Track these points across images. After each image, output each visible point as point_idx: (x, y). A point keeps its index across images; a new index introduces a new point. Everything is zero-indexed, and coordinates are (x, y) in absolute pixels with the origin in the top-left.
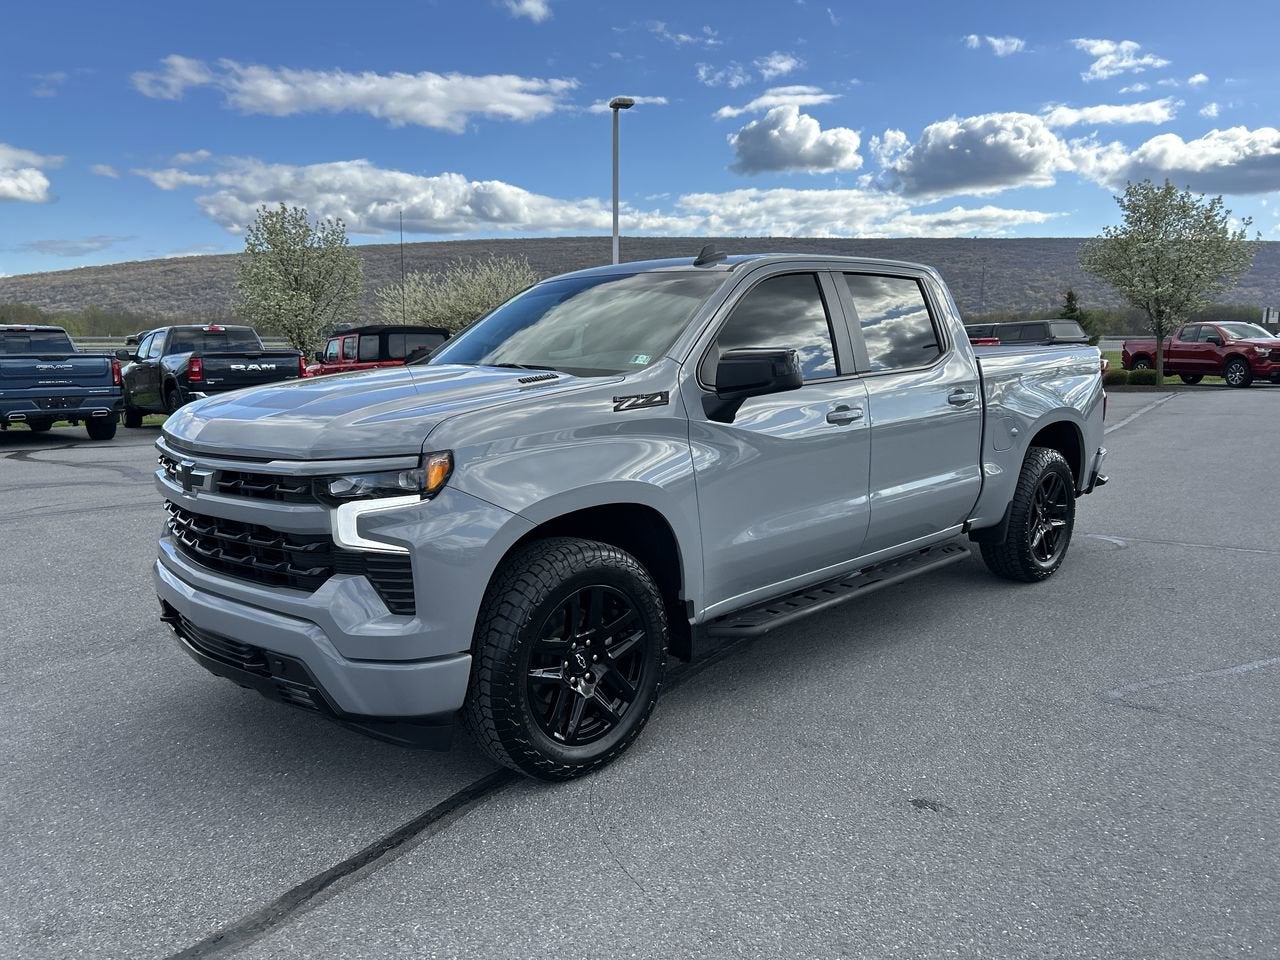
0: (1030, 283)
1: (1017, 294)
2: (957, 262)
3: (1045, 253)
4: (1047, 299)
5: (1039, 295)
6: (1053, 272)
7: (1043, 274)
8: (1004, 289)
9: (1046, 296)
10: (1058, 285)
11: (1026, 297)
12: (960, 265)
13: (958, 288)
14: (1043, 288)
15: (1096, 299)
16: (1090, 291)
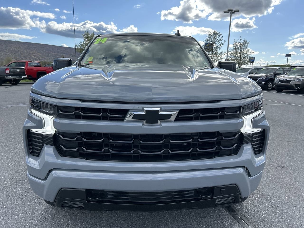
0: (33, 54)
1: (29, 57)
2: (11, 47)
3: (35, 47)
4: (38, 59)
5: (35, 57)
6: (38, 52)
7: (36, 52)
8: (26, 55)
9: (38, 58)
10: (40, 55)
11: (32, 58)
12: (12, 48)
13: (13, 54)
14: (36, 56)
15: (50, 59)
16: (48, 57)
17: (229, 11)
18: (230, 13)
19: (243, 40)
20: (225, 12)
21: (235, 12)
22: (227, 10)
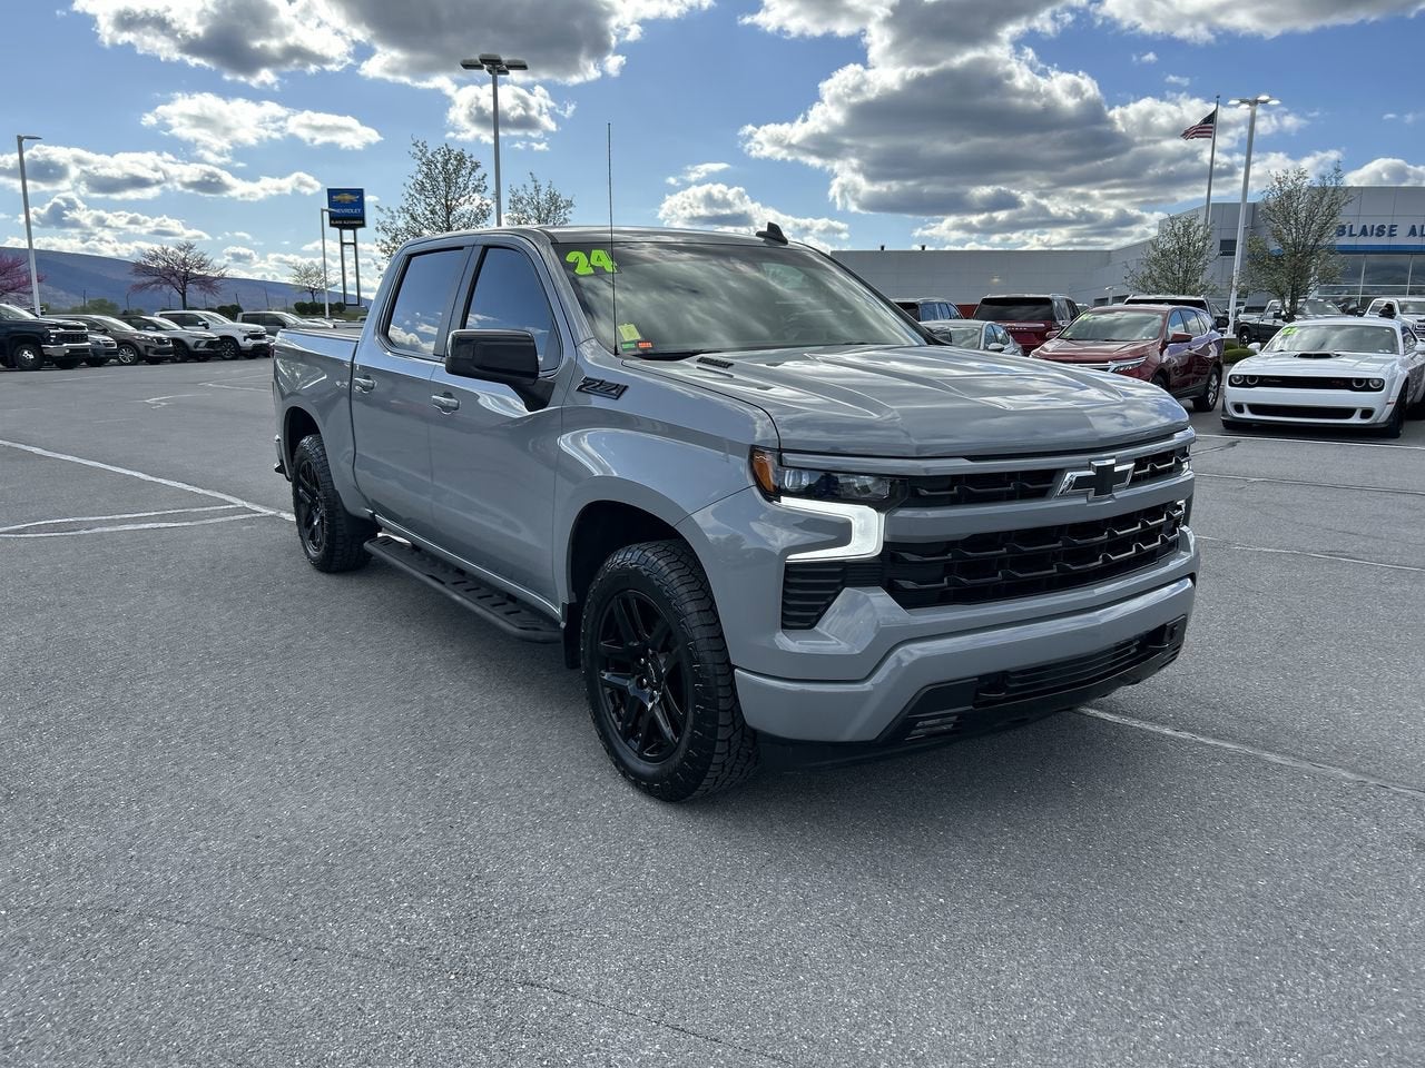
17: (484, 61)
18: (490, 71)
19: (544, 189)
20: (467, 66)
21: (510, 71)
22: (476, 57)
